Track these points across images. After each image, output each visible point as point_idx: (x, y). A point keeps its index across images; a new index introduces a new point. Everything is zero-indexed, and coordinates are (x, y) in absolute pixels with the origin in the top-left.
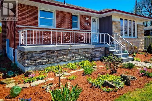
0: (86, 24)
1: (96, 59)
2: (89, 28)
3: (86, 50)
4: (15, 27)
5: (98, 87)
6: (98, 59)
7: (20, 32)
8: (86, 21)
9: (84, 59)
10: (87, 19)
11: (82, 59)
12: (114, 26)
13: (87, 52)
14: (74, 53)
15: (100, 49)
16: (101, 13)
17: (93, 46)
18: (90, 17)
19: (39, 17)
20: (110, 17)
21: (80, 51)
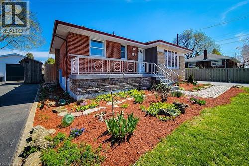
0: (134, 54)
1: (144, 88)
2: (136, 58)
3: (135, 79)
4: (67, 55)
5: (153, 115)
6: (146, 88)
7: (72, 61)
8: (133, 52)
9: (133, 88)
10: (134, 49)
11: (131, 88)
12: (159, 57)
13: (136, 82)
14: (124, 82)
15: (147, 79)
16: (147, 44)
17: (141, 75)
18: (137, 48)
19: (90, 47)
20: (156, 48)
21: (129, 80)
